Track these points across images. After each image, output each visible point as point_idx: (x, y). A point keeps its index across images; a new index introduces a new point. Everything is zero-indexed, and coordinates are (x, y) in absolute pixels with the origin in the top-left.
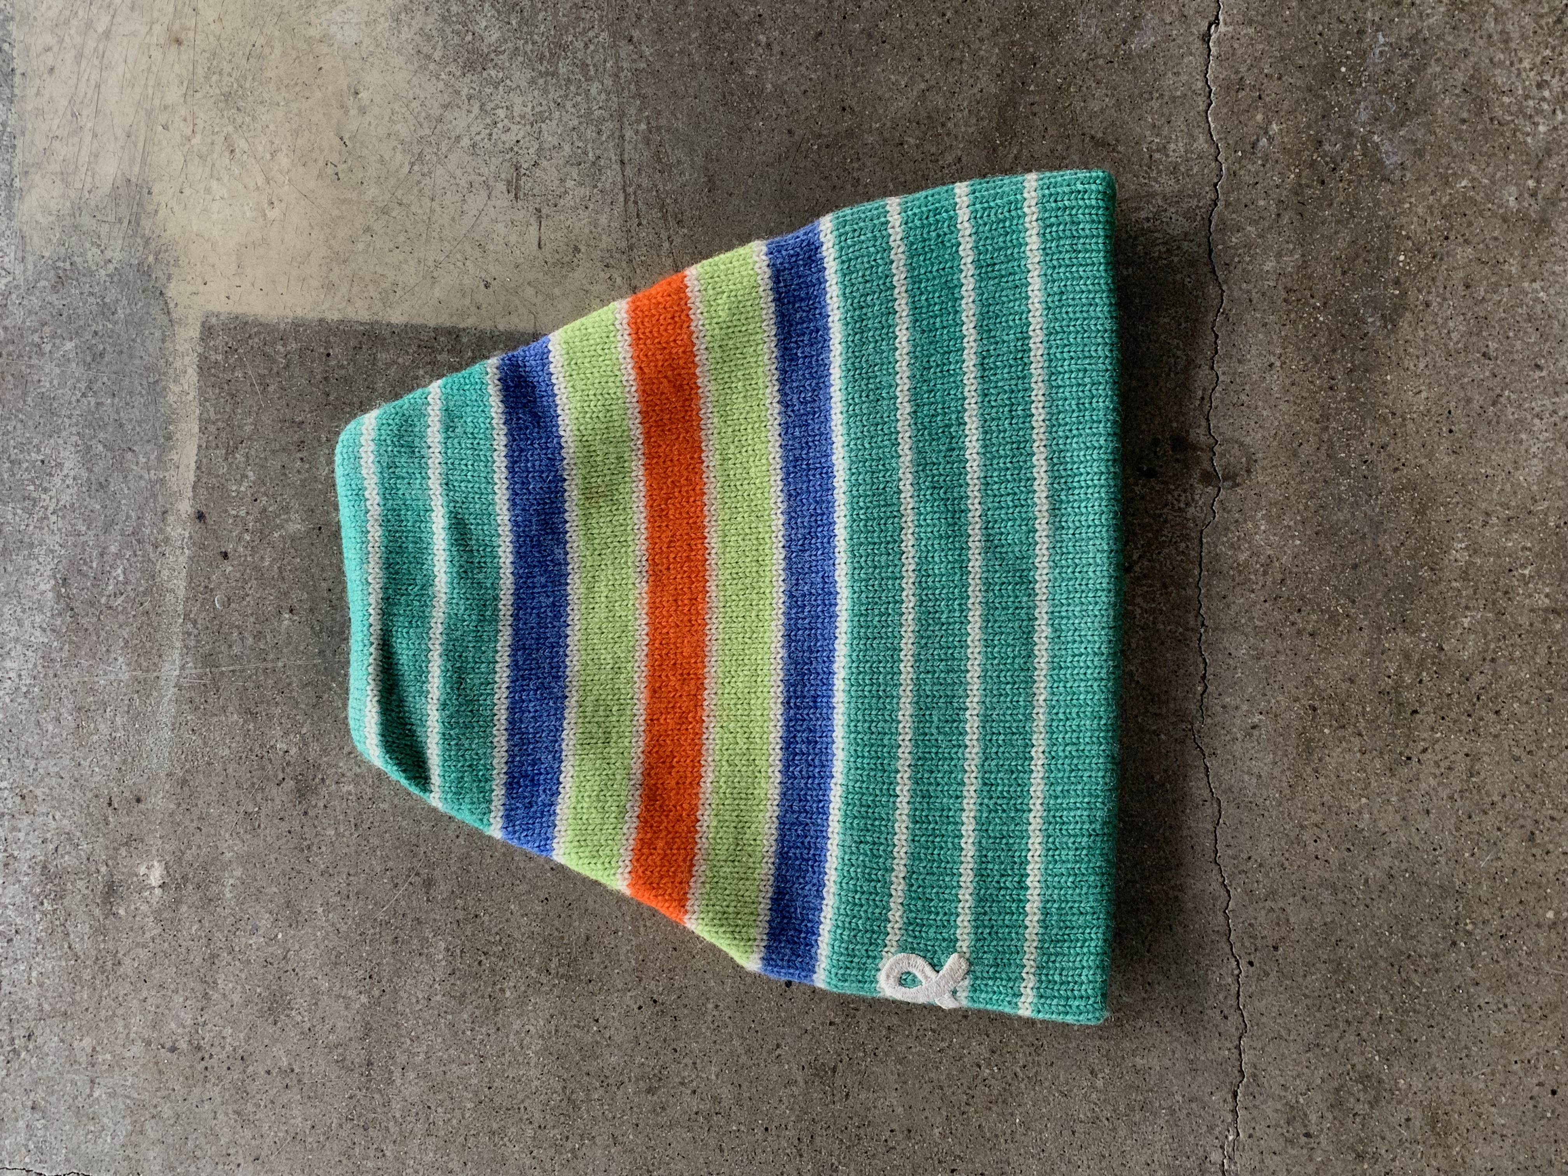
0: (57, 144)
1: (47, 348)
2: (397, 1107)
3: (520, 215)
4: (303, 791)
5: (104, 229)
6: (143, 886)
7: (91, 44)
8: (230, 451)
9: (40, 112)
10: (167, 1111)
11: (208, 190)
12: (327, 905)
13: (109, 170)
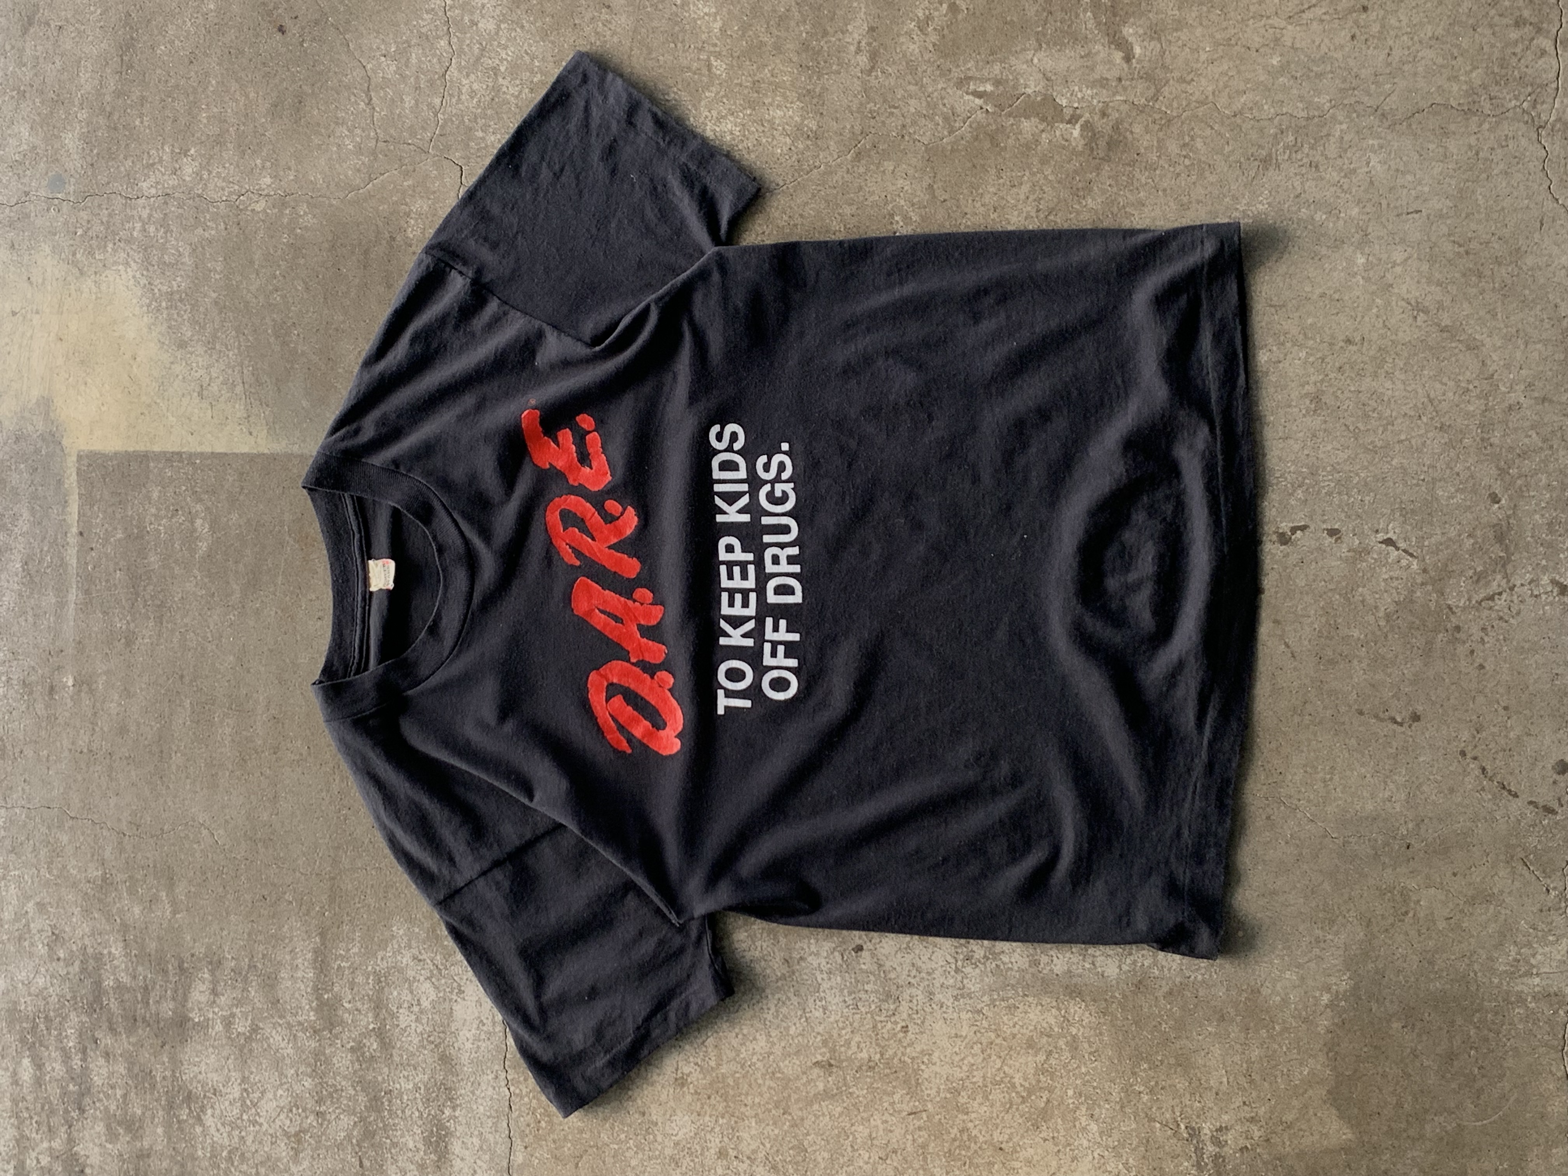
1: (13, 467)
2: (174, 768)
3: (203, 406)
4: (129, 643)
5: (34, 418)
6: (65, 686)
8: (92, 506)
10: (80, 778)
11: (77, 400)
12: (141, 690)
13: (35, 393)
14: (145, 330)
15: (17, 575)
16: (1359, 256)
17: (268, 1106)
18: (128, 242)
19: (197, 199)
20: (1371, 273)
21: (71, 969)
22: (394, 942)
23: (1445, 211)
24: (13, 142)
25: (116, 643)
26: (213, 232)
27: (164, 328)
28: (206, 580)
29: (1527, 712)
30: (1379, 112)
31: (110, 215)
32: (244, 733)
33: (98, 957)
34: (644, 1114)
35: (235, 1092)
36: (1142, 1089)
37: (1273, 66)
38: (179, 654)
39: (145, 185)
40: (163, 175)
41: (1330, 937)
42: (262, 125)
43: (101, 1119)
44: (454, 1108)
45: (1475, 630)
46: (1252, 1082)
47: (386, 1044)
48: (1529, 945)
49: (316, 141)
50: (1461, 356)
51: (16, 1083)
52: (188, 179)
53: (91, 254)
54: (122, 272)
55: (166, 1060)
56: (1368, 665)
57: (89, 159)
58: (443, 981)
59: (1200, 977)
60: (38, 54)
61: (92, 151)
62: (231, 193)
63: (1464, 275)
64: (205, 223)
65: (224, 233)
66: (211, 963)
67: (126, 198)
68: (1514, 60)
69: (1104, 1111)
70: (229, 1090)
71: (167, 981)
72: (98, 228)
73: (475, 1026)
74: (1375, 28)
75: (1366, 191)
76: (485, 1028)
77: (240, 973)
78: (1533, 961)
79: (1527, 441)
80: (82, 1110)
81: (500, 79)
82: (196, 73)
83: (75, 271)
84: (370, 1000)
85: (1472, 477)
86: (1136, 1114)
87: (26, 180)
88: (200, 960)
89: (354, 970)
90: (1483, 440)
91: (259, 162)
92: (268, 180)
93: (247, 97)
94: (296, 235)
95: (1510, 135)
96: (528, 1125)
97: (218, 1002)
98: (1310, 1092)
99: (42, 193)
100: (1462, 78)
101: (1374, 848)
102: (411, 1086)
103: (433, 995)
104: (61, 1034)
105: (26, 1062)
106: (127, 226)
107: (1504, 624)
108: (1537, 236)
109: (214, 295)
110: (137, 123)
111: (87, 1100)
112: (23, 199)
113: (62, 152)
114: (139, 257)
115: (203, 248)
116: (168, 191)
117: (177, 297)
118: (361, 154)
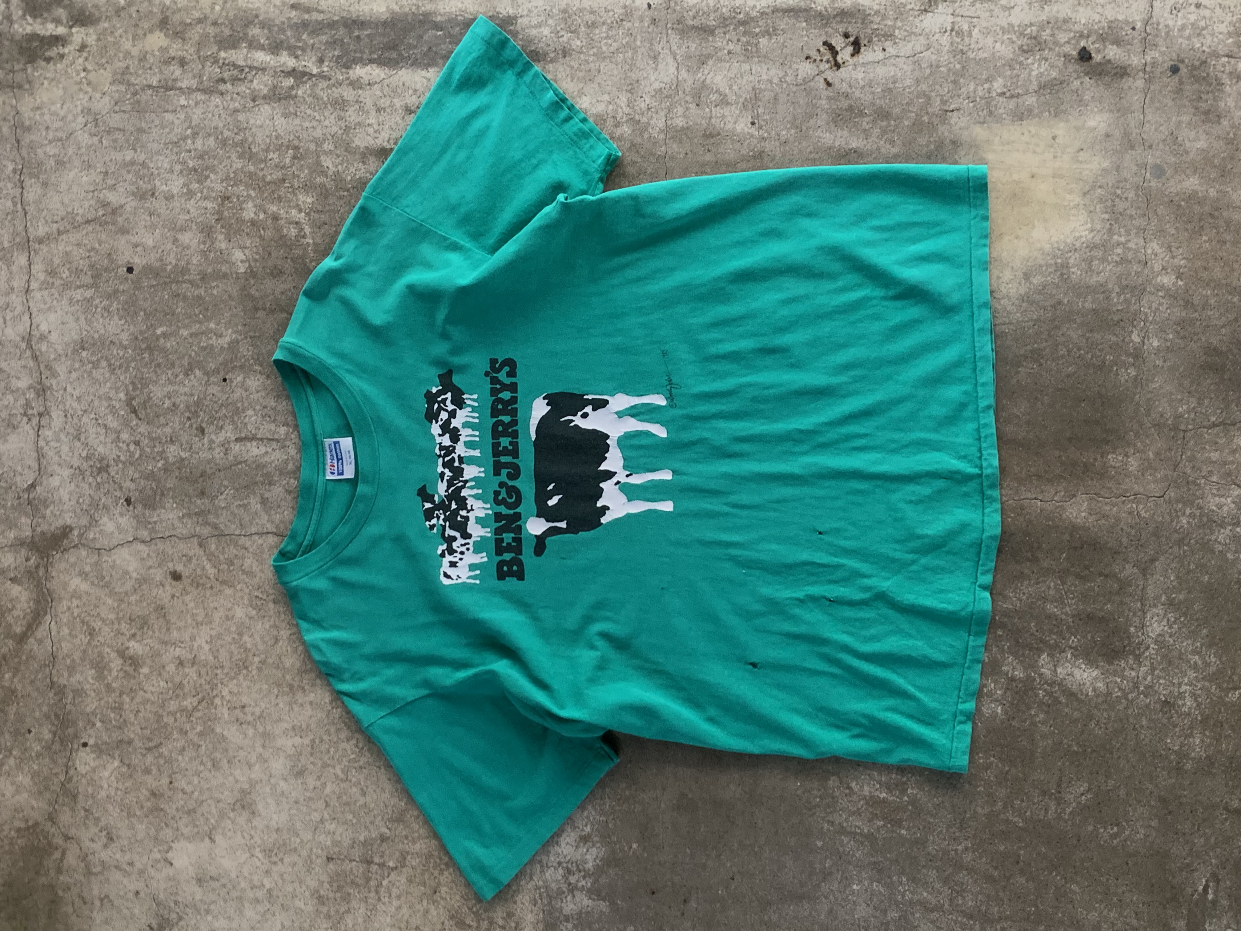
14: (1039, 246)
15: (846, 144)
18: (1110, 230)
19: (1142, 287)
24: (1192, 135)
26: (1115, 300)
31: (1131, 216)
39: (1155, 244)
40: (1162, 259)
42: (1200, 339)
49: (1186, 383)
52: (1159, 278)
54: (1085, 227)
57: (1177, 198)
61: (1183, 200)
62: (1146, 314)
64: (1123, 294)
65: (1115, 309)
67: (1145, 230)
72: (1121, 206)
81: (1230, 528)
83: (1087, 188)
87: (1161, 146)
91: (1171, 336)
92: (1156, 344)
93: (1224, 326)
94: (1112, 367)
99: (1151, 160)
106: (1122, 230)
109: (1065, 301)
110: (1205, 238)
112: (1147, 144)
113: (1183, 176)
114: (1097, 240)
115: (1103, 292)
116: (1149, 264)
117: (1065, 272)
118: (1175, 418)
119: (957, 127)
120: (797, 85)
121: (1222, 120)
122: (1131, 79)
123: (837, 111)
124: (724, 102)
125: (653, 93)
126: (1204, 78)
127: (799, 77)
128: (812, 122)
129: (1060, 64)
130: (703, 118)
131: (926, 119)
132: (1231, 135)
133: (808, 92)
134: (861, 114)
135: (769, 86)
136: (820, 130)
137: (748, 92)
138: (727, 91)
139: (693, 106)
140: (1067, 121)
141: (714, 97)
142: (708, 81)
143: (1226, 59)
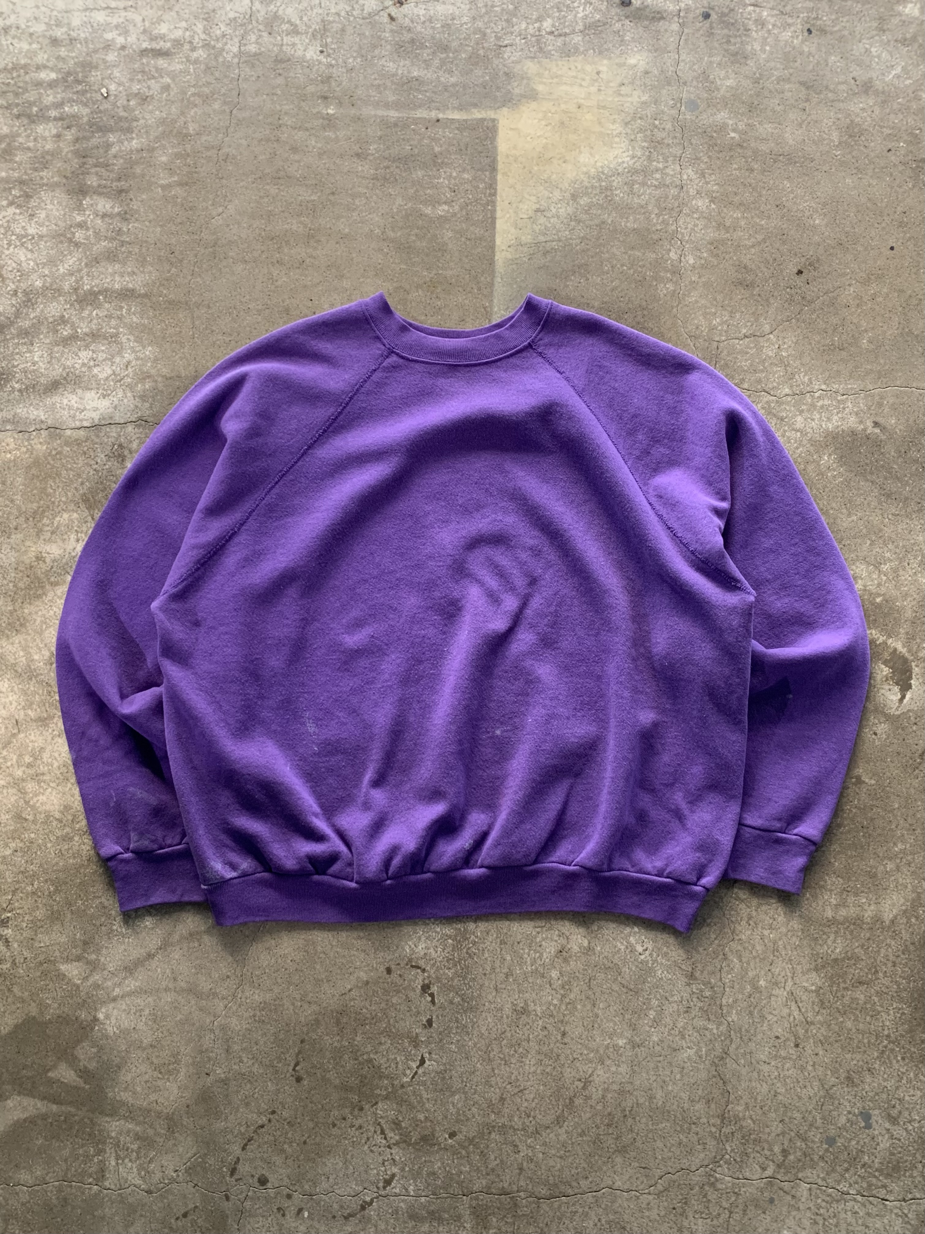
0: (547, 72)
1: (487, 71)
2: (268, 187)
3: (530, 212)
4: (358, 155)
5: (523, 87)
6: (327, 107)
7: (578, 81)
8: (458, 129)
9: (557, 65)
10: (261, 118)
11: (535, 119)
12: (325, 163)
13: (540, 88)
14: (585, 169)
15: (409, 72)
16: (624, 1041)
17: (22, 255)
18: (649, 157)
19: (679, 209)
20: (611, 1050)
21: (121, 109)
22: (141, 348)
23: (655, 1101)
24: (723, 74)
25: (358, 146)
26: (655, 221)
27: (586, 184)
28: (404, 212)
29: (302, 1157)
30: (724, 1056)
31: (668, 145)
32: (292, 240)
33: (129, 130)
34: (16, 529)
35: (31, 231)
36: (36, 886)
37: (758, 981)
38: (350, 192)
39: (690, 171)
40: (697, 185)
41: (144, 1020)
42: (731, 258)
43: (11, 131)
44: (20, 391)
45: (359, 1122)
46: (41, 964)
47: (66, 341)
48: (138, 1158)
49: (719, 297)
50: (553, 1111)
51: (38, 68)
52: (694, 202)
53: (641, 130)
54: (627, 154)
55: (55, 179)
56: (336, 1047)
57: (709, 130)
58: (112, 383)
59: (115, 928)
60: (786, 94)
61: (715, 132)
62: (683, 234)
63: (609, 1114)
64: (662, 214)
65: (654, 229)
66: (126, 213)
67: (681, 158)
68: (758, 1148)
69: (19, 859)
70: (33, 225)
71: (112, 180)
72: (659, 135)
73: (80, 406)
74: (783, 1053)
75: (669, 1047)
76: (78, 414)
77: (118, 235)
78: (127, 1160)
79: (492, 1157)
80: (18, 117)
82: (770, 210)
83: (629, 119)
84: (99, 330)
85: (468, 1120)
86: (18, 882)
87: (695, 83)
88: (128, 205)
89: (120, 318)
90: (494, 1127)
91: (705, 255)
92: (691, 261)
93: (753, 246)
94: (652, 282)
95: (708, 1147)
96: (8, 445)
97: (98, 218)
98: (33, 1004)
99: (685, 95)
100: (747, 1113)
101: (207, 1050)
102: (36, 359)
103: (102, 376)
104: (74, 101)
105: (53, 76)
106: (660, 157)
107: (363, 1141)
108: (637, 1164)
109: (609, 221)
110: (735, 166)
111: (26, 121)
112: (681, 81)
113: (715, 110)
114: (638, 165)
115: (644, 213)
116: (685, 188)
117: (609, 193)
118: (709, 331)
119: (510, 61)
120: (363, 19)
121: (748, 62)
122: (667, 23)
123: (400, 43)
124: (295, 31)
125: (228, 22)
126: (733, 24)
127: (365, 12)
128: (377, 52)
129: (603, 7)
130: (274, 45)
131: (481, 52)
132: (758, 75)
133: (373, 25)
134: (422, 46)
135: (337, 19)
136: (384, 59)
137: (317, 23)
138: (298, 22)
139: (265, 34)
140: (610, 58)
141: (285, 27)
142: (280, 12)
143: (751, 8)
